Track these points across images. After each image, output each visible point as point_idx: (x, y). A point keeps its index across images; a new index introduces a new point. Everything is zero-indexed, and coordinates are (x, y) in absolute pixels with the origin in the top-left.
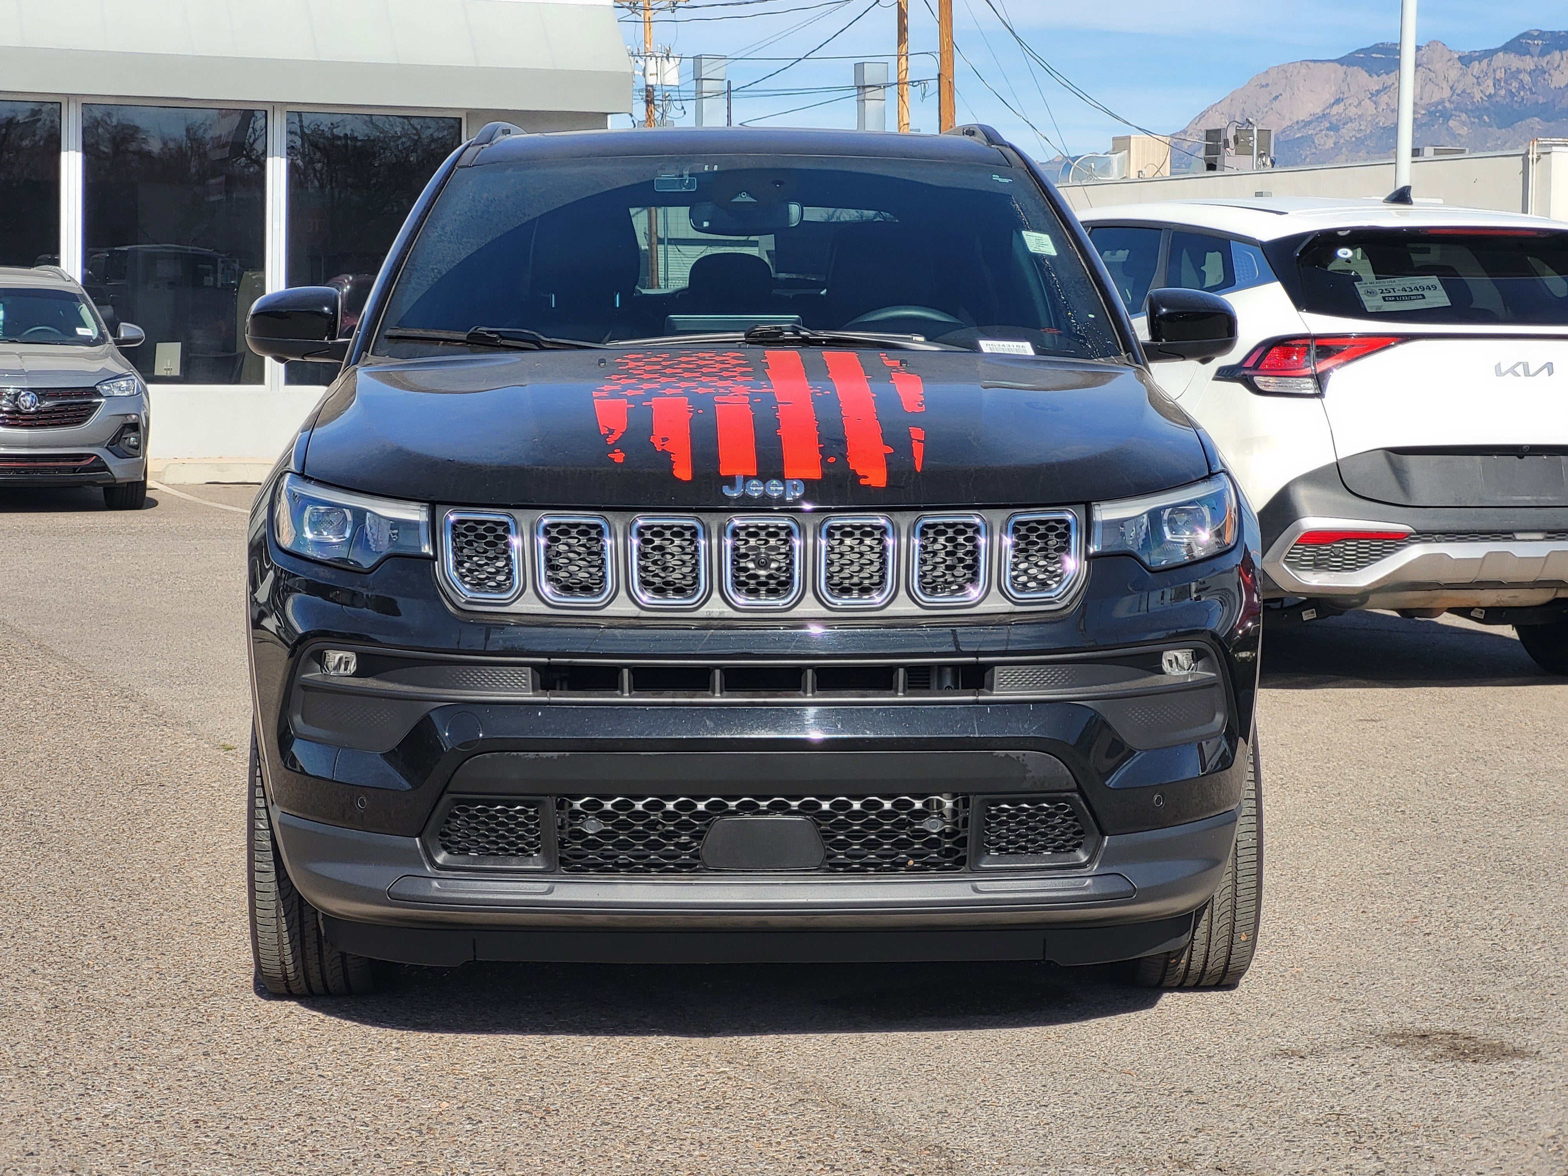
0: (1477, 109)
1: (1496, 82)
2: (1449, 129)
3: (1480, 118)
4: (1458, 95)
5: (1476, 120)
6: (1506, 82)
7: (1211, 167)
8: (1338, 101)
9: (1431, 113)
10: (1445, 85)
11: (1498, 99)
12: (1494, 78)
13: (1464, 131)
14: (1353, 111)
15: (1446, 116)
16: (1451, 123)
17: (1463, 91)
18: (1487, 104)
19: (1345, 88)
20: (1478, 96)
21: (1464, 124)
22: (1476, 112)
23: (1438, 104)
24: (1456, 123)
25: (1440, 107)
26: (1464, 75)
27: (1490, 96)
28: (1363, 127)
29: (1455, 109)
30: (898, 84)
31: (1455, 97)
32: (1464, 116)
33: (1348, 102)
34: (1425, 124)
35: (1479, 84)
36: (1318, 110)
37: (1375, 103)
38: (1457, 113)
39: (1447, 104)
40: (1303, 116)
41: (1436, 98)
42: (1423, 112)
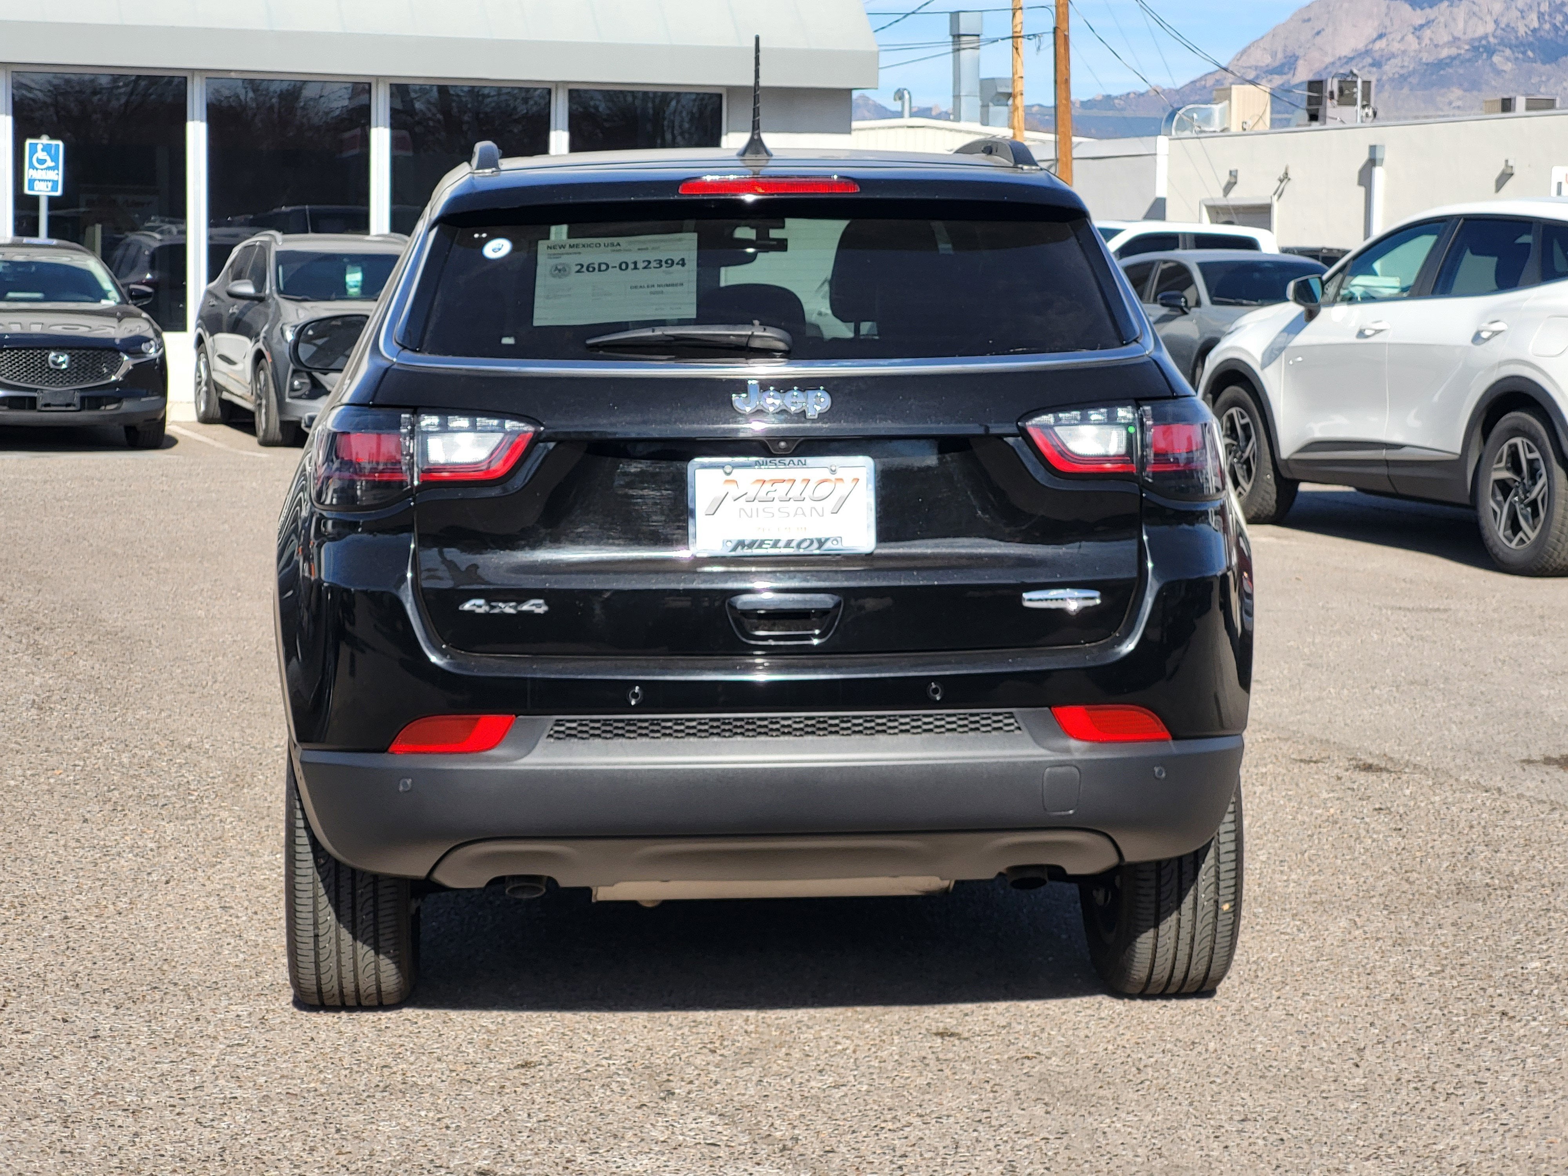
0: (1522, 44)
1: (1541, 15)
2: (1493, 65)
3: (1524, 53)
4: (1503, 29)
5: (1520, 56)
6: (1550, 15)
7: (1314, 117)
8: (1381, 36)
9: (1475, 49)
10: (1488, 18)
11: (1542, 33)
12: (1539, 12)
13: (1508, 66)
14: (1396, 47)
15: (1491, 51)
16: (1496, 59)
17: (1508, 25)
18: (1531, 39)
19: (1388, 23)
20: (1522, 31)
21: (1508, 59)
22: (1520, 46)
23: (1481, 39)
24: (1500, 58)
25: (1484, 42)
26: (1508, 8)
27: (1534, 31)
28: (1406, 64)
29: (1499, 44)
30: (1013, 37)
31: (1499, 32)
32: (1508, 52)
33: (1390, 37)
34: (1469, 60)
35: (1523, 17)
36: (1361, 46)
37: (1418, 38)
38: (1501, 48)
39: (1491, 39)
40: (1345, 51)
41: (1480, 31)
42: (1467, 47)
